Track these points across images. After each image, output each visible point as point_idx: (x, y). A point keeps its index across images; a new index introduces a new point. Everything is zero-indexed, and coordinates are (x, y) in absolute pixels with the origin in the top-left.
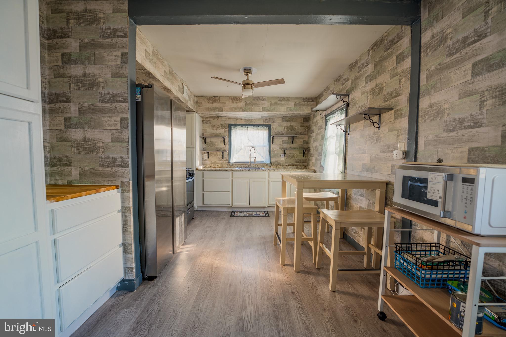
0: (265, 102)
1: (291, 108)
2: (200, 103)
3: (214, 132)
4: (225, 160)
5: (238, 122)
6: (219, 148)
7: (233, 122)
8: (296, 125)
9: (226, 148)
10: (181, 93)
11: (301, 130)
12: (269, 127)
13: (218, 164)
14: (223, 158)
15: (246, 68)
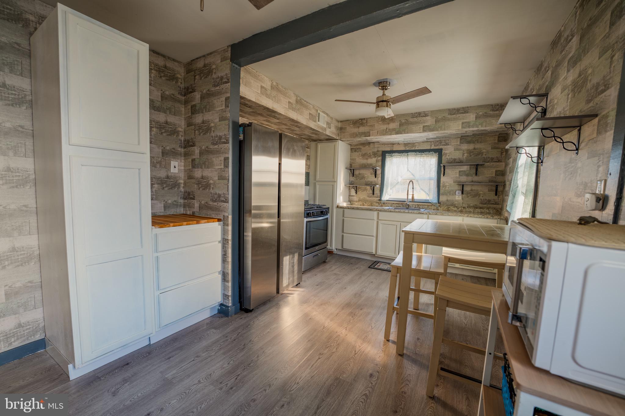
0: (428, 118)
1: (469, 123)
2: (344, 129)
3: (364, 161)
4: (376, 197)
5: (396, 148)
6: (369, 181)
7: (388, 149)
8: (485, 147)
9: (378, 181)
10: (315, 121)
11: (495, 154)
12: (439, 152)
13: (367, 201)
14: (373, 194)
15: (380, 81)
